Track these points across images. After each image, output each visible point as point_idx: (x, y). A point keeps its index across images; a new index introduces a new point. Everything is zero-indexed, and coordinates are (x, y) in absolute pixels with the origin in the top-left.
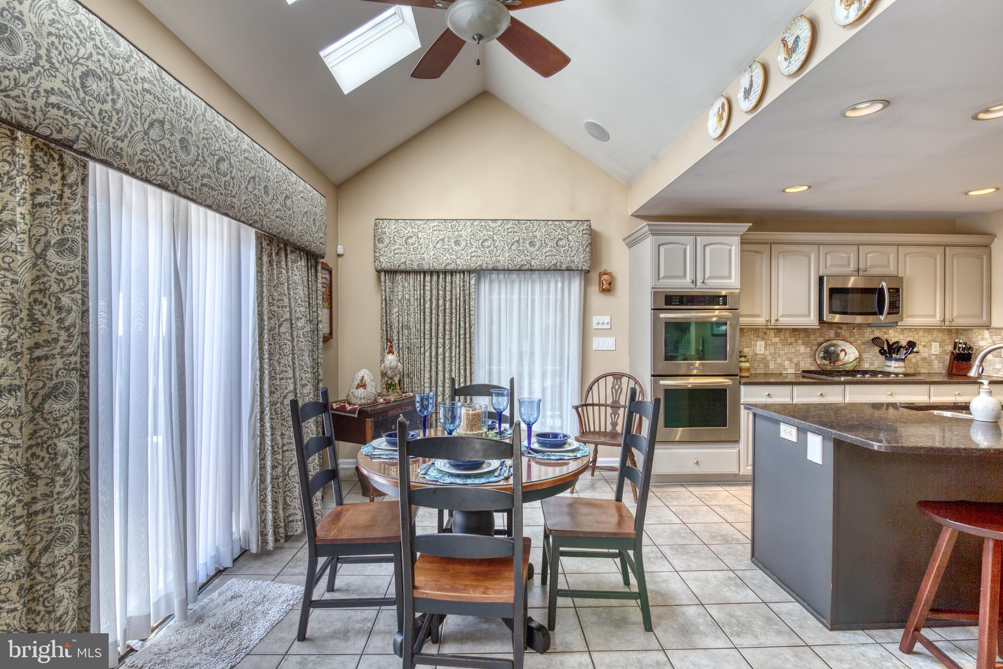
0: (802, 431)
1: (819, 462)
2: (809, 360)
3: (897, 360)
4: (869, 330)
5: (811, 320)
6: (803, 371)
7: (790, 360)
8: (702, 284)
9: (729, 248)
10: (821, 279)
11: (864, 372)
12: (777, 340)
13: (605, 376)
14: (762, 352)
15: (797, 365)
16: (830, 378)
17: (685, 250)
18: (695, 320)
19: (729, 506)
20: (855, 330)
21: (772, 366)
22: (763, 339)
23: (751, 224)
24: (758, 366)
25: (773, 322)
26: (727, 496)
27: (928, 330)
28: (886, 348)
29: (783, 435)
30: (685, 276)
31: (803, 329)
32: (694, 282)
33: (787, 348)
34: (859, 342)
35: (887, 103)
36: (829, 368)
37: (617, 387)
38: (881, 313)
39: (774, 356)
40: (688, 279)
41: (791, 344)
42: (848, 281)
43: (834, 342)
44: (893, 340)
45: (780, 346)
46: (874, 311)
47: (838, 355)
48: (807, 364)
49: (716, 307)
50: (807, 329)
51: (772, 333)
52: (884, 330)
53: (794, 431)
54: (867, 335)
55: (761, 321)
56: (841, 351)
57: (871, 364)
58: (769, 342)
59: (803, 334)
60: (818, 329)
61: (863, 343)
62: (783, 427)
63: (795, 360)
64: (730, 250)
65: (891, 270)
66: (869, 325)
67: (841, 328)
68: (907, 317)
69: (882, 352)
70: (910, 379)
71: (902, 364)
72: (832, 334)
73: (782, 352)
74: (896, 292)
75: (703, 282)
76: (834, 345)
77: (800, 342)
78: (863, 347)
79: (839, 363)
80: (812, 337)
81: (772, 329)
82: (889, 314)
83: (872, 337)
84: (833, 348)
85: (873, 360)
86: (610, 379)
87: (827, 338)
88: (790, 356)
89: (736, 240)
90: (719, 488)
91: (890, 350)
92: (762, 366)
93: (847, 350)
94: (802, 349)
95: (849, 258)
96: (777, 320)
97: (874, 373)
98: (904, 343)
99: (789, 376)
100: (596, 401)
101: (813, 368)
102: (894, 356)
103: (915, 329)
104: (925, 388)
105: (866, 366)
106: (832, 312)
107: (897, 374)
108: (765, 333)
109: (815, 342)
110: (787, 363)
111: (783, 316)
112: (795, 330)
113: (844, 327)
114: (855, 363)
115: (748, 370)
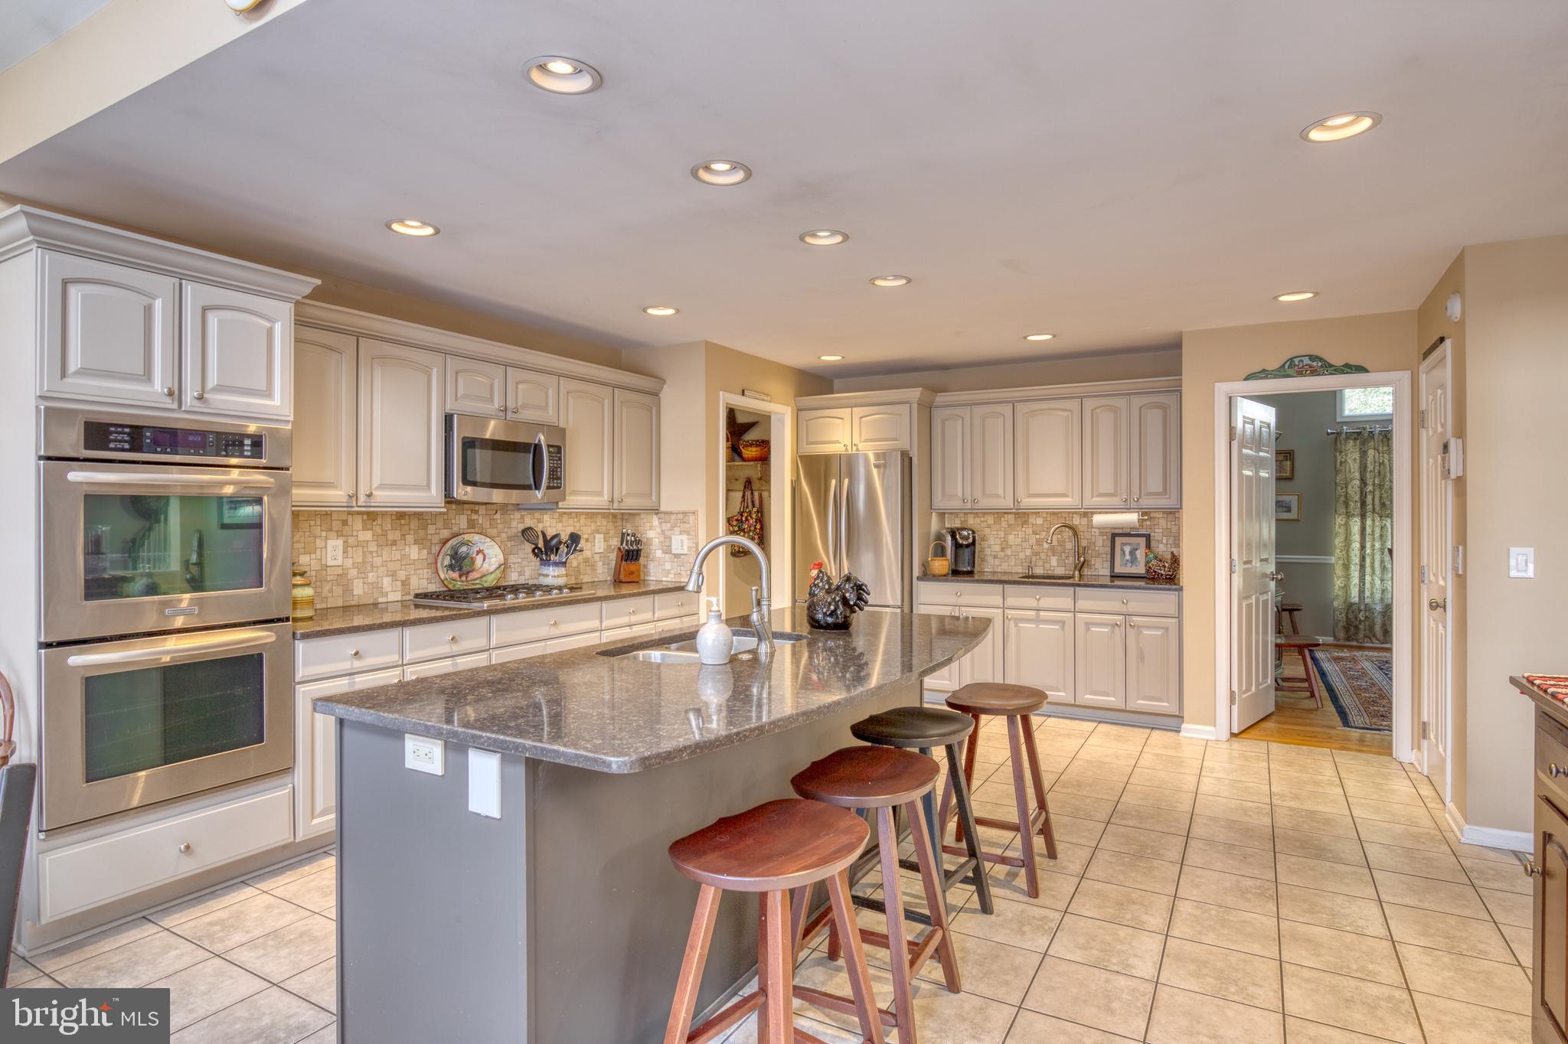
0: (456, 748)
1: (494, 812)
2: (426, 573)
3: (556, 564)
4: (517, 515)
5: (432, 496)
6: (417, 596)
7: (393, 575)
8: (197, 403)
9: (267, 324)
10: (448, 420)
11: (515, 589)
12: (367, 535)
14: (339, 562)
15: (405, 583)
16: (464, 605)
17: (148, 311)
18: (179, 491)
20: (498, 516)
21: (358, 589)
22: (339, 534)
23: (319, 282)
24: (331, 591)
25: (362, 499)
26: (269, 907)
27: (591, 514)
28: (541, 544)
29: (411, 762)
30: (147, 376)
31: (415, 513)
32: (175, 394)
33: (386, 552)
34: (504, 535)
35: (599, 81)
36: (459, 585)
38: (537, 487)
39: (362, 568)
40: (159, 384)
41: (394, 543)
42: (484, 427)
43: (467, 537)
44: (550, 533)
45: (373, 547)
46: (527, 483)
47: (473, 560)
48: (423, 582)
49: (234, 461)
50: (422, 514)
51: (357, 523)
52: (537, 515)
53: (436, 749)
54: (514, 524)
55: (337, 495)
56: (478, 552)
57: (521, 573)
58: (351, 540)
59: (414, 524)
60: (441, 513)
61: (510, 538)
62: (411, 743)
63: (402, 575)
64: (270, 333)
65: (549, 416)
66: (518, 507)
67: (477, 512)
68: (570, 494)
69: (537, 552)
70: (574, 595)
71: (562, 570)
72: (462, 522)
73: (378, 561)
74: (557, 451)
75: (201, 398)
76: (466, 543)
77: (410, 538)
78: (509, 544)
79: (474, 575)
80: (431, 529)
81: (359, 513)
82: (548, 488)
83: (522, 527)
84: (464, 549)
85: (525, 568)
87: (455, 530)
88: (392, 567)
89: (284, 311)
91: (547, 549)
92: (338, 591)
93: (486, 551)
94: (414, 552)
95: (492, 386)
96: (370, 495)
97: (530, 589)
98: (564, 537)
99: (391, 607)
101: (432, 588)
102: (553, 557)
103: (576, 514)
104: (594, 607)
105: (514, 578)
106: (466, 481)
107: (560, 588)
108: (345, 523)
109: (436, 539)
110: (386, 582)
111: (382, 487)
112: (401, 516)
113: (482, 510)
114: (498, 574)
115: (311, 602)
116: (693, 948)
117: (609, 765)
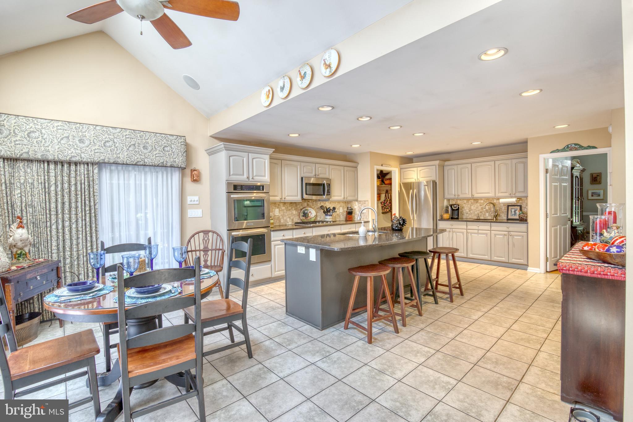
0: (307, 248)
1: (315, 260)
2: (297, 217)
3: (329, 215)
4: (319, 202)
5: (298, 198)
6: (295, 223)
7: (290, 218)
8: (252, 179)
9: (264, 160)
10: (302, 178)
11: (319, 222)
12: (283, 208)
13: (198, 233)
14: (278, 215)
15: (293, 220)
16: (307, 225)
17: (243, 160)
18: (246, 198)
19: (270, 293)
20: (314, 203)
21: (282, 221)
22: (278, 208)
23: (274, 150)
24: (276, 221)
25: (283, 199)
27: (339, 202)
28: (325, 210)
29: (299, 251)
30: (243, 174)
31: (295, 202)
32: (248, 178)
33: (288, 212)
34: (316, 208)
35: (333, 108)
36: (305, 221)
37: (206, 239)
38: (324, 195)
39: (283, 216)
40: (245, 176)
41: (290, 210)
42: (310, 180)
43: (307, 208)
44: (328, 207)
45: (285, 211)
46: (321, 194)
47: (308, 214)
48: (297, 220)
49: (255, 191)
50: (296, 202)
51: (282, 205)
52: (324, 202)
53: (304, 248)
54: (318, 205)
55: (278, 198)
56: (310, 212)
57: (320, 218)
58: (280, 209)
59: (294, 205)
60: (300, 202)
61: (317, 209)
62: (299, 248)
63: (292, 218)
64: (265, 162)
65: (327, 176)
66: (319, 200)
67: (309, 202)
68: (333, 196)
69: (324, 212)
70: (334, 223)
71: (331, 217)
72: (305, 204)
73: (286, 214)
74: (329, 185)
75: (253, 178)
76: (307, 210)
77: (293, 209)
78: (317, 210)
79: (309, 218)
80: (298, 206)
81: (282, 202)
82: (327, 195)
83: (320, 205)
84: (306, 211)
85: (321, 216)
86: (201, 235)
87: (304, 206)
88: (289, 216)
89: (267, 157)
90: (263, 286)
91: (327, 211)
92: (278, 221)
93: (311, 212)
94: (294, 212)
95: (312, 169)
96: (285, 198)
97: (323, 222)
98: (331, 208)
99: (289, 226)
100: (193, 249)
101: (299, 221)
102: (328, 213)
103: (335, 202)
104: (339, 227)
105: (319, 219)
106: (306, 194)
107: (330, 222)
108: (279, 205)
109: (299, 209)
110: (288, 219)
111: (288, 196)
112: (291, 203)
113: (310, 201)
114: (314, 218)
115: (273, 224)
116: (354, 290)
117: (335, 249)
